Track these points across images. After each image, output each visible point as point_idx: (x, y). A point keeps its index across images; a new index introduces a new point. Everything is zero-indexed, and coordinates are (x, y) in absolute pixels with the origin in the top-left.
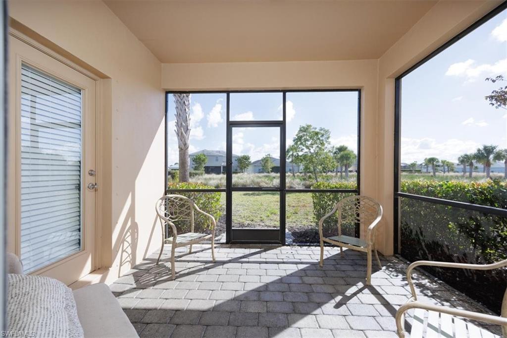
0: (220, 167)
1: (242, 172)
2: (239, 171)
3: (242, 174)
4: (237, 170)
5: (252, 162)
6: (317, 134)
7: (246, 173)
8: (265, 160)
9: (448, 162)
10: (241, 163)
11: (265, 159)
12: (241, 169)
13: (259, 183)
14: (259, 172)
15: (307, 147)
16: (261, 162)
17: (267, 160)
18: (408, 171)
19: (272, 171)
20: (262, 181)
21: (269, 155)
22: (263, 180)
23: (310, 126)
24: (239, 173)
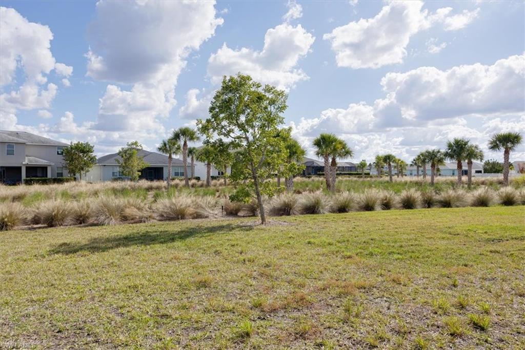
0: (19, 169)
1: (75, 179)
2: (66, 174)
3: (73, 183)
4: (61, 174)
5: (97, 158)
6: (260, 98)
7: (83, 182)
8: (128, 155)
9: (402, 162)
10: (72, 160)
11: (125, 152)
12: (73, 172)
13: (123, 210)
14: (116, 180)
15: (241, 127)
16: (119, 157)
17: (131, 156)
18: (355, 174)
19: (141, 177)
20: (130, 205)
21: (136, 143)
22: (131, 201)
23: (249, 78)
24: (67, 181)
